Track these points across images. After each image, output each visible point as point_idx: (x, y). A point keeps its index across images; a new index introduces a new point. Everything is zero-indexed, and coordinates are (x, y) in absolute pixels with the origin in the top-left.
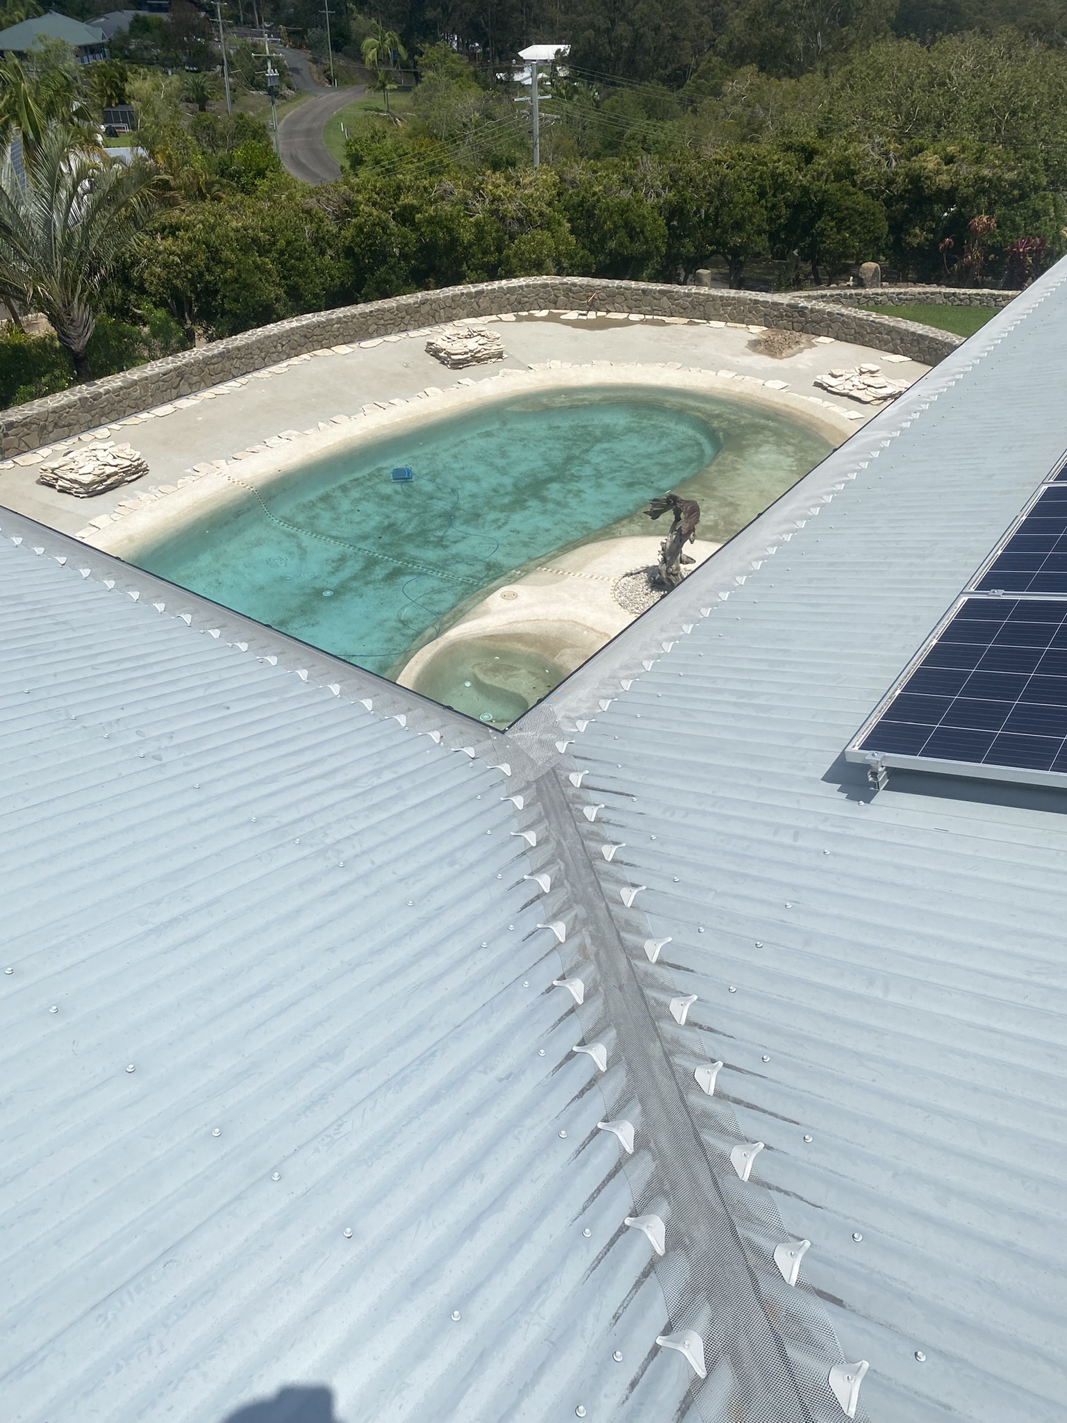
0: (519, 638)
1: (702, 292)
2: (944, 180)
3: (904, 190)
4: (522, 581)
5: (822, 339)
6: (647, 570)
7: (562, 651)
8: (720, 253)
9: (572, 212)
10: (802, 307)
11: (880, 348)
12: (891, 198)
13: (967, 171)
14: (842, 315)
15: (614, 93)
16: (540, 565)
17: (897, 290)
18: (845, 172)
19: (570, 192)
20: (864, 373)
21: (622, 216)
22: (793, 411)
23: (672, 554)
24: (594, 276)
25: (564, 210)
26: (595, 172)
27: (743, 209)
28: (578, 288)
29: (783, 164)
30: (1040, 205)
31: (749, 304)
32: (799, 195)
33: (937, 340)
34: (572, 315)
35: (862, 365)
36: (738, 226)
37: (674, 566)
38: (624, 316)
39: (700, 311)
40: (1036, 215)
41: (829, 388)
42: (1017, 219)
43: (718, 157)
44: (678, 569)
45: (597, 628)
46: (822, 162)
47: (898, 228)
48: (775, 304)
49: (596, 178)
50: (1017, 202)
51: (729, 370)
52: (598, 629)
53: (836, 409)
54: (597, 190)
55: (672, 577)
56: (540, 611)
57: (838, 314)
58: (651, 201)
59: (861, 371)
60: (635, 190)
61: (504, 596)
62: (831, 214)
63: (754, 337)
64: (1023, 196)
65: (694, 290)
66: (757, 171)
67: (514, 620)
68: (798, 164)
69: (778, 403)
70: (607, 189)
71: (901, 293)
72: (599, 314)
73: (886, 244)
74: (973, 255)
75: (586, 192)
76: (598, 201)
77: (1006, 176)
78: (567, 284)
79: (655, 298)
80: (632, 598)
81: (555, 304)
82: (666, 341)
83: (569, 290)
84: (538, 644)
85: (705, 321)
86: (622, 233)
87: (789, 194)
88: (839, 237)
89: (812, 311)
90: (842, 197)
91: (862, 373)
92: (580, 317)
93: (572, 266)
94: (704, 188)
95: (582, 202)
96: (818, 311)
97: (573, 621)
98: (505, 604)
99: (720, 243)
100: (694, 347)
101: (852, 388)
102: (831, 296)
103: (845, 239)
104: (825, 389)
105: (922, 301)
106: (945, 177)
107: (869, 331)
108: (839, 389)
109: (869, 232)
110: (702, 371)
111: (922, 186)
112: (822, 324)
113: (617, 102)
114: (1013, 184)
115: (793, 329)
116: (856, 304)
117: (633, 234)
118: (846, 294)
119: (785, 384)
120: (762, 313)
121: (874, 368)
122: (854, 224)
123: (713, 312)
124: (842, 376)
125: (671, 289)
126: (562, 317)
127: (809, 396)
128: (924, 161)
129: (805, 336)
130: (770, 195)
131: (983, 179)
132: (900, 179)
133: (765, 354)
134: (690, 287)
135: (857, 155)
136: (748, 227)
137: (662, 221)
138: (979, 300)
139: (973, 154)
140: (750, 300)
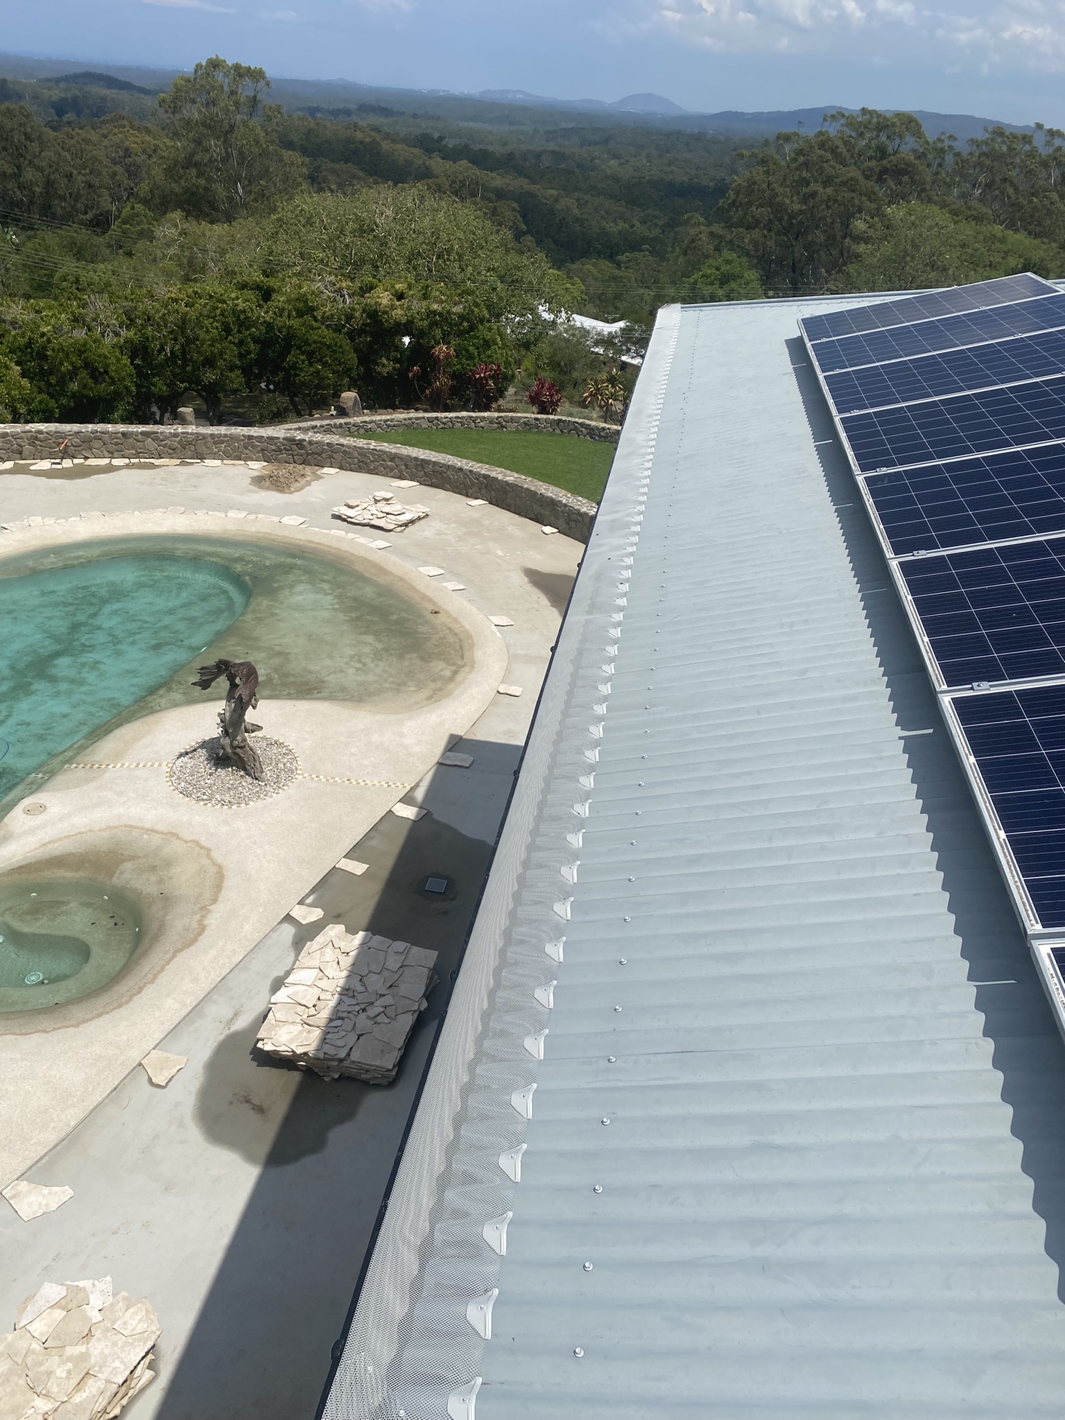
0: (57, 862)
1: (190, 431)
2: (398, 314)
3: (363, 324)
4: (50, 785)
5: (326, 470)
6: (203, 745)
7: (121, 867)
8: (193, 390)
9: (19, 354)
10: (299, 440)
11: (385, 475)
12: (353, 331)
13: (419, 306)
14: (342, 445)
15: (35, 236)
16: (67, 762)
17: (384, 417)
18: (305, 309)
19: (13, 333)
20: (379, 501)
21: (80, 356)
22: (318, 546)
23: (233, 724)
24: (60, 420)
25: (10, 352)
26: (37, 312)
27: (212, 345)
28: (45, 435)
29: (244, 302)
30: (488, 336)
31: (243, 440)
32: (264, 331)
33: (440, 463)
34: (45, 465)
35: (375, 494)
36: (210, 362)
37: (239, 738)
38: (106, 461)
39: (190, 450)
40: (487, 344)
41: (349, 519)
42: (470, 348)
43: (173, 295)
44: (244, 740)
45: (159, 827)
46: (281, 299)
47: (367, 358)
48: (271, 438)
49: (42, 318)
50: (468, 332)
51: (238, 509)
52: (161, 830)
53: (362, 540)
54: (45, 330)
55: (238, 750)
56: (80, 821)
57: (337, 444)
58: (109, 340)
59: (375, 500)
60: (90, 330)
61: (27, 811)
62: (299, 348)
63: (256, 474)
64: (472, 328)
65: (180, 429)
66: (217, 308)
67: (47, 840)
68: (258, 302)
69: (300, 540)
70: (57, 330)
71: (388, 420)
72: (76, 461)
73: (358, 374)
74: (442, 382)
75: (32, 333)
76: (49, 341)
77: (454, 310)
78: (31, 432)
79: (138, 441)
80: (194, 782)
81: (20, 454)
82: (161, 484)
83: (34, 438)
84: (87, 865)
85: (199, 461)
86: (83, 374)
87: (254, 330)
88: (312, 369)
89: (310, 443)
90: (307, 332)
91: (376, 501)
92: (54, 466)
93: (29, 411)
94: (166, 326)
95: (30, 343)
96: (317, 443)
97: (126, 826)
98: (31, 821)
99: (194, 380)
100: (193, 489)
101: (372, 517)
102: (322, 426)
103: (318, 372)
104: (344, 520)
105: (409, 426)
106: (399, 312)
107: (372, 459)
108: (359, 519)
109: (340, 364)
110: (209, 513)
111: (381, 320)
112: (324, 455)
113: (39, 244)
114: (462, 317)
115: (295, 462)
116: (348, 433)
117: (97, 374)
118: (335, 424)
119: (302, 520)
120: (259, 448)
121: (388, 495)
122: (325, 357)
123: (205, 451)
124: (358, 506)
125: (155, 430)
126: (32, 468)
127: (331, 529)
128: (379, 297)
129: (308, 470)
130: (235, 331)
131: (434, 313)
132: (357, 314)
133: (272, 490)
134: (175, 427)
135: (313, 293)
136: (220, 363)
137: (126, 360)
138: (460, 422)
139: (420, 291)
140: (243, 436)
